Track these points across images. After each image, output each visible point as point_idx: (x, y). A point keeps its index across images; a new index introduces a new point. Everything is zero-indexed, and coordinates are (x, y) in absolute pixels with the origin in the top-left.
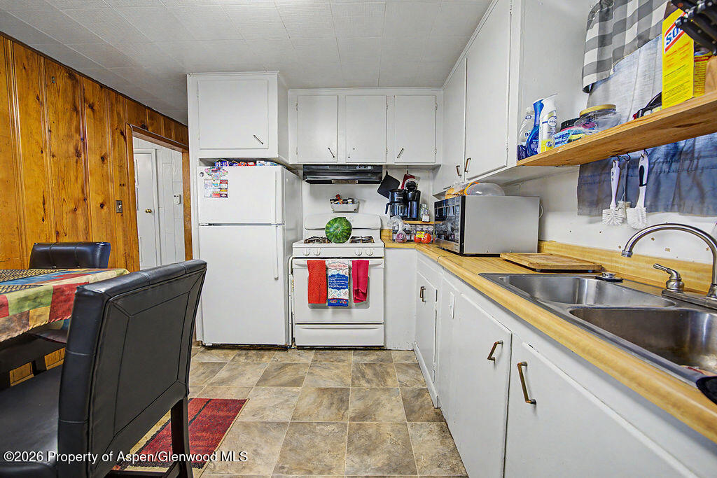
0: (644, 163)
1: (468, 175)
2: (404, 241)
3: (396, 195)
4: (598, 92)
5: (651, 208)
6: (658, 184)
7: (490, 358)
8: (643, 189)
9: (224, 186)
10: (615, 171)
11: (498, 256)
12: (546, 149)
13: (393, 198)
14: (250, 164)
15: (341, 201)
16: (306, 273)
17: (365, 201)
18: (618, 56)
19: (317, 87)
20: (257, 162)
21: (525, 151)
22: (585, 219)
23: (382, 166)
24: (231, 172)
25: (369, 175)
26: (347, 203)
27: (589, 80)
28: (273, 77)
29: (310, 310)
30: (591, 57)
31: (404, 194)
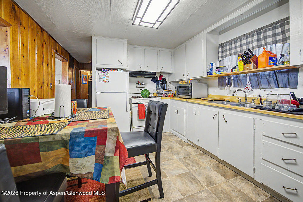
0: (232, 78)
1: (188, 77)
2: (165, 97)
3: (159, 82)
4: (222, 62)
5: (234, 87)
6: (235, 82)
7: (213, 118)
8: (232, 83)
9: (108, 78)
10: (227, 79)
11: (201, 99)
12: (215, 74)
13: (158, 82)
14: (115, 70)
15: (139, 84)
16: (137, 109)
17: (147, 84)
18: (226, 56)
19: (135, 45)
20: (119, 70)
21: (209, 74)
22: (219, 89)
23: (155, 72)
24: (110, 73)
25: (152, 75)
26: (142, 84)
27: (220, 59)
28: (125, 42)
29: (138, 122)
30: (220, 55)
31: (162, 82)
